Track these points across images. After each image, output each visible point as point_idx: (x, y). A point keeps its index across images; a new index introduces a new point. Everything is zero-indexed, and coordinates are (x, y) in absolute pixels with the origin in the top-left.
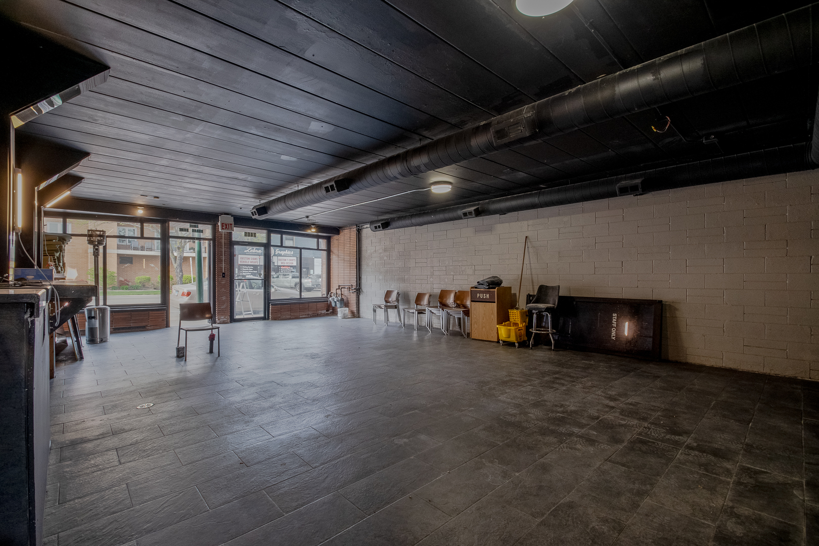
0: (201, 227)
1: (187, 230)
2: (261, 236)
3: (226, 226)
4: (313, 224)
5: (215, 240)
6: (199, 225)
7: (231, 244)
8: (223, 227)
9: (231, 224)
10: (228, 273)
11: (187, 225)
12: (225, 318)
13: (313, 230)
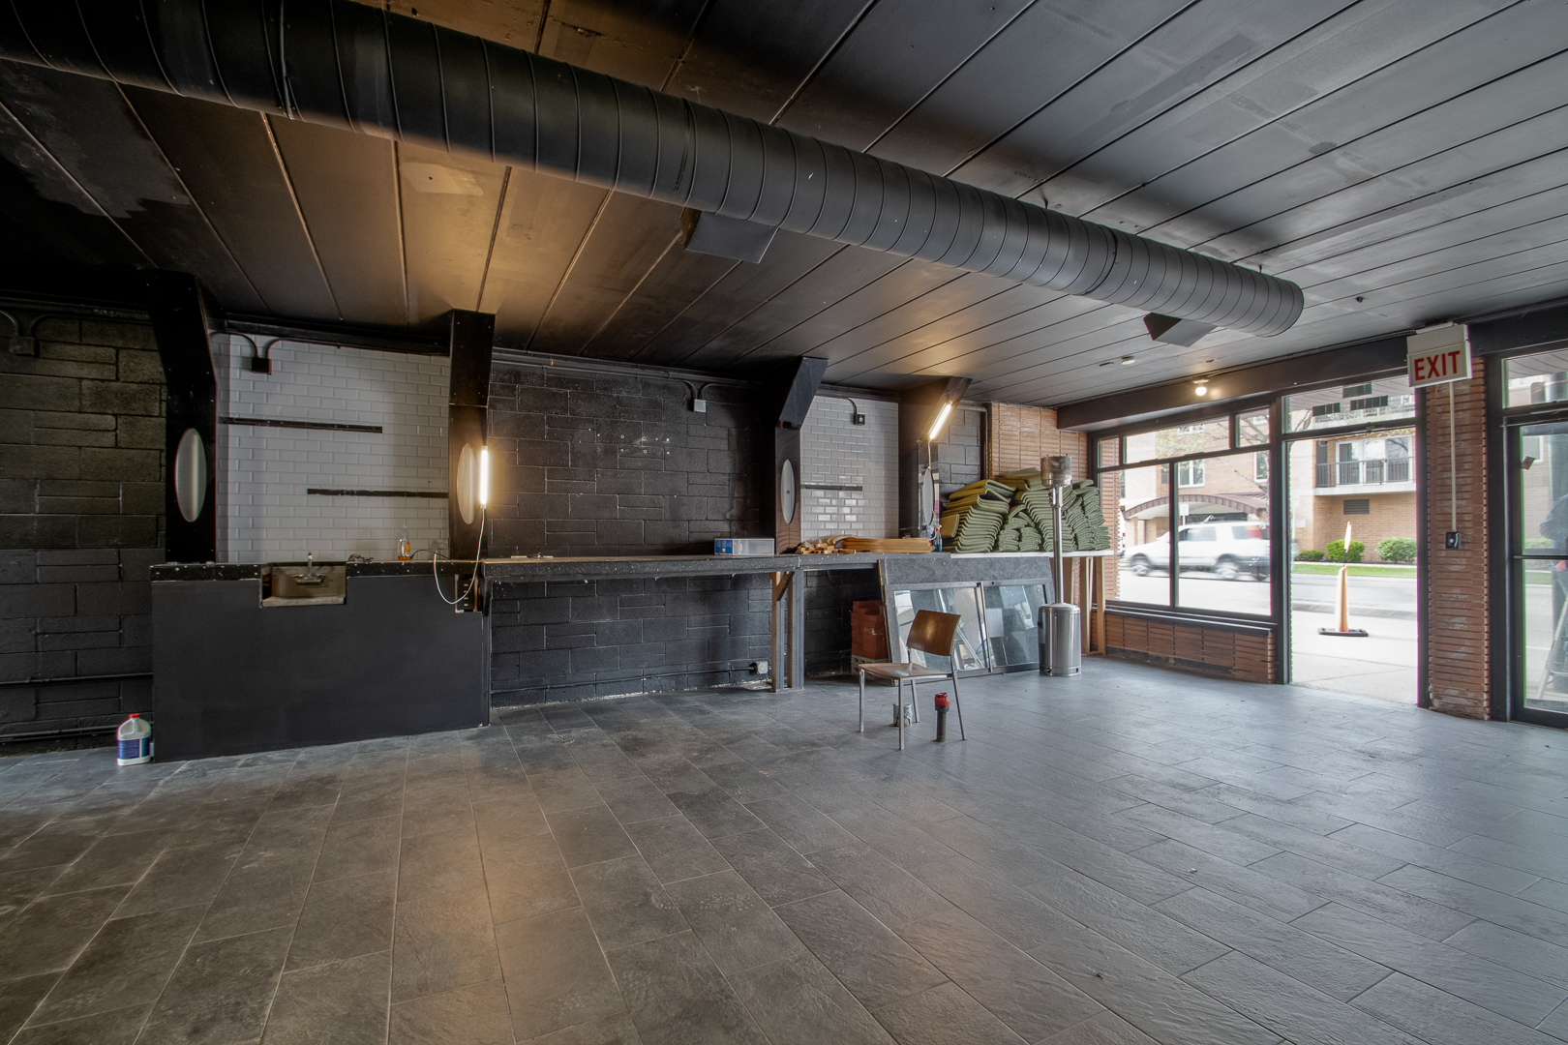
0: (1378, 388)
3: (1433, 364)
7: (1503, 423)
8: (1421, 373)
9: (1455, 354)
10: (1476, 533)
11: (1334, 394)
12: (1462, 695)
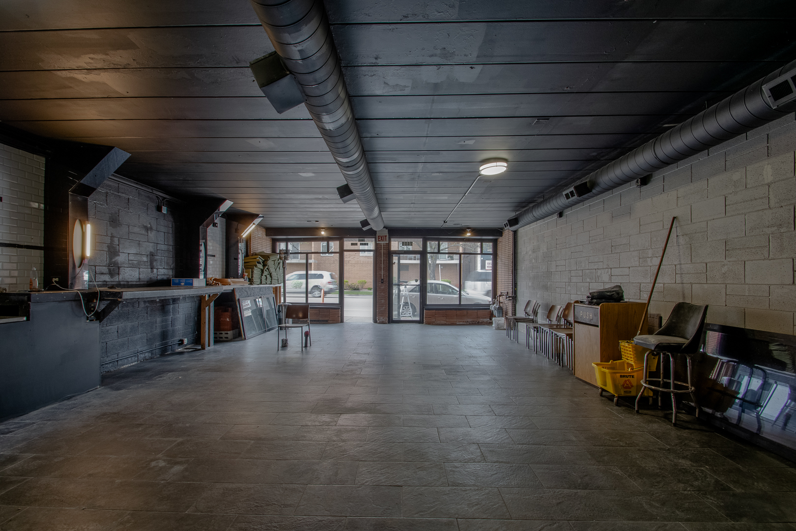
0: (366, 241)
1: (356, 244)
2: (417, 244)
3: (380, 238)
4: (469, 228)
5: (377, 251)
6: (365, 239)
7: (390, 254)
8: (377, 239)
9: (386, 236)
10: (386, 279)
11: (356, 241)
12: (383, 318)
13: (469, 234)
